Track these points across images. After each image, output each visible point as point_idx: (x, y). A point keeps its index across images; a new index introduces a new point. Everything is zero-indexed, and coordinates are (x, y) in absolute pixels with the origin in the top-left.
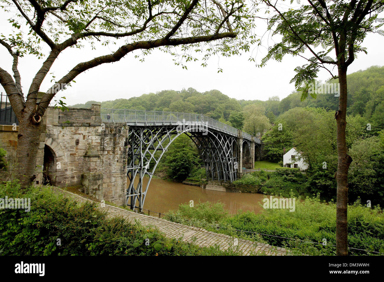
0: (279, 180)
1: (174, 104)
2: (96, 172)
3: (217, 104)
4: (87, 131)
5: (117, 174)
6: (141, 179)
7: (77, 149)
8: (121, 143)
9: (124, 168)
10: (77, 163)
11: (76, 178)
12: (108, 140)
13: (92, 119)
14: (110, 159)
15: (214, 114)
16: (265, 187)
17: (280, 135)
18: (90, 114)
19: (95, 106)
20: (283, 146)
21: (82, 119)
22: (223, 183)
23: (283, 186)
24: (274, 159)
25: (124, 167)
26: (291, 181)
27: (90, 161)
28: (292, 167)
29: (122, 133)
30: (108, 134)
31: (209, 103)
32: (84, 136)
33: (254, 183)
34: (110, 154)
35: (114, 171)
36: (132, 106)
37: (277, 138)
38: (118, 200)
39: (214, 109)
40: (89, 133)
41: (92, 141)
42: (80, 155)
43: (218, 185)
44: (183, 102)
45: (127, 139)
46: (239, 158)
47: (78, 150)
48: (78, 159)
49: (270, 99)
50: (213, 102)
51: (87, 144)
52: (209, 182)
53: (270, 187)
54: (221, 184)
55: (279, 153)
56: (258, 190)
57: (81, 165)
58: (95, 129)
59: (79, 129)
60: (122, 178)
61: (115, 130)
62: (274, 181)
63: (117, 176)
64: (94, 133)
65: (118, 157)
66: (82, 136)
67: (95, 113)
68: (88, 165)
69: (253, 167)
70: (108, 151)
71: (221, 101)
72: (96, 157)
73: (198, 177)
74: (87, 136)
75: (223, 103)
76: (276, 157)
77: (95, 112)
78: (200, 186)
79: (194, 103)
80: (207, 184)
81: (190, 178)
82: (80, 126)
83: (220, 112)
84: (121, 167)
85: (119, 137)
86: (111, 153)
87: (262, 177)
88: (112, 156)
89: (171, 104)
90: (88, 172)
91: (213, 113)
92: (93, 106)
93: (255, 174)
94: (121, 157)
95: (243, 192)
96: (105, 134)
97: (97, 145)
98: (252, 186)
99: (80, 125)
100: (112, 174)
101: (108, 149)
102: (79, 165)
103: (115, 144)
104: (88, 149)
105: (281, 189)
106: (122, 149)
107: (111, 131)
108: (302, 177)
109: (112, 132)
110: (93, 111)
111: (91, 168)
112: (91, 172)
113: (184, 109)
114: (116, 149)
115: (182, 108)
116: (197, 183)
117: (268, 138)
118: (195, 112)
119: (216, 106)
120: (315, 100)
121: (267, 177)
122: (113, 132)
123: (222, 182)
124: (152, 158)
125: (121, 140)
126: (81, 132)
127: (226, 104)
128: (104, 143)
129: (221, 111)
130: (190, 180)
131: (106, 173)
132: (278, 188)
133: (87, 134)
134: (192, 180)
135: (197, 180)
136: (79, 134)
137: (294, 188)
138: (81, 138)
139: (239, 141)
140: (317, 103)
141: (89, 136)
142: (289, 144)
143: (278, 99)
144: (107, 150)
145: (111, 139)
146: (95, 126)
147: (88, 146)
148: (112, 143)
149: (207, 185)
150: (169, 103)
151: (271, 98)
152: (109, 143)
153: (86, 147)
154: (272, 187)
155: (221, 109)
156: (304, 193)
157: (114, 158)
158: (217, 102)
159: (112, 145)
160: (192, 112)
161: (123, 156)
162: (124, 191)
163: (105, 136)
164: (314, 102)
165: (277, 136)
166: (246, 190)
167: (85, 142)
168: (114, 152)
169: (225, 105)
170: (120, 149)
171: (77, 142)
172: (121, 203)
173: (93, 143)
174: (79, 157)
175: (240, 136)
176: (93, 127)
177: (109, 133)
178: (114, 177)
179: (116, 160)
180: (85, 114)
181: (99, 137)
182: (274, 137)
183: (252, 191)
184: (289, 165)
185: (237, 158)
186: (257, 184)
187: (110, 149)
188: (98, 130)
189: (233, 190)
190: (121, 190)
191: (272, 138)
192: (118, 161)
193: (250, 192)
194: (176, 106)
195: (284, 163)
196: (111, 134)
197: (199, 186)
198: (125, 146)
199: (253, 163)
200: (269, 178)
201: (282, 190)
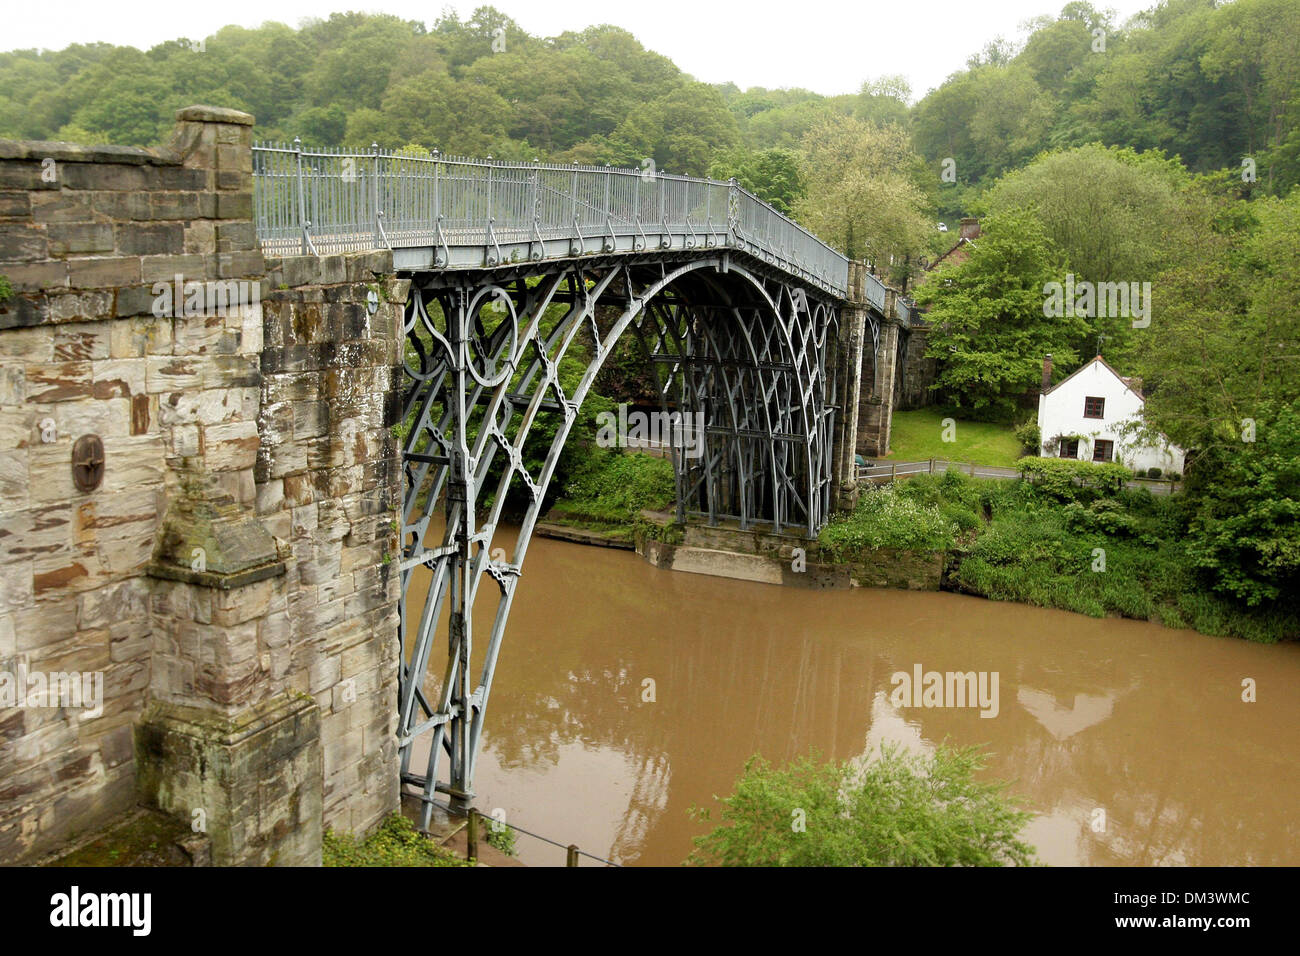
0: (1048, 528)
1: (403, 88)
2: (268, 692)
3: (627, 102)
4: (159, 360)
5: (348, 631)
6: (461, 616)
7: (90, 524)
8: (366, 408)
9: (385, 580)
10: (99, 639)
11: (97, 768)
12: (286, 400)
13: (195, 250)
14: (300, 534)
15: (610, 151)
16: (981, 561)
17: (1011, 285)
18: (174, 205)
19: (209, 134)
20: (1022, 344)
21: (116, 255)
22: (765, 542)
23: (1068, 556)
24: (976, 406)
25: (385, 569)
26: (1108, 534)
27: (215, 620)
28: (1085, 452)
29: (367, 336)
30: (285, 354)
31: (583, 93)
32: (140, 405)
33: (923, 540)
34: (304, 496)
35: (328, 615)
36: (175, 88)
37: (999, 303)
38: (357, 797)
39: (607, 127)
40: (174, 369)
41: (201, 434)
42: (120, 566)
43: (739, 549)
44: (451, 82)
45: (396, 372)
46: (849, 410)
47: (95, 534)
48: (106, 609)
49: (866, 86)
50: (603, 91)
51: (162, 468)
52: (691, 532)
53: (1005, 562)
54: (758, 545)
55: (1003, 378)
56: (946, 574)
57: (132, 645)
58: (217, 332)
59: (99, 350)
60: (372, 644)
61: (332, 318)
62: (1020, 528)
63: (345, 641)
64: (215, 370)
65: (352, 513)
66: (121, 406)
67: (210, 190)
68: (196, 651)
69: (883, 446)
70: (285, 478)
71: (638, 87)
72: (260, 578)
73: (618, 498)
74: (165, 399)
75: (653, 96)
76: (984, 395)
77: (210, 182)
78: (633, 550)
79: (511, 92)
80: (678, 542)
81: (575, 507)
82: (101, 320)
83: (639, 143)
84: (369, 574)
85: (355, 362)
86: (307, 489)
87: (958, 509)
88: (313, 508)
89: (390, 92)
90: (204, 704)
91: (608, 145)
92: (195, 128)
93: (916, 491)
94: (366, 509)
95: (867, 585)
97: (239, 462)
98: (916, 554)
99: (104, 306)
100: (318, 636)
101: (286, 466)
102: (119, 652)
103: (329, 421)
104: (184, 513)
105: (1059, 569)
106: (372, 449)
107: (303, 328)
108: (1154, 513)
109: (307, 336)
110: (194, 181)
111: (232, 674)
112: (232, 711)
113: (461, 119)
114: (338, 458)
115: (451, 116)
116: (617, 533)
117: (948, 300)
118: (514, 135)
119: (617, 110)
120: (1095, 107)
121: (980, 509)
122: (316, 336)
123: (763, 534)
124: (516, 471)
125: (362, 389)
126: (109, 376)
127: (672, 105)
129: (646, 139)
130: (572, 516)
132: (1044, 565)
133: (159, 383)
134: (584, 518)
135: (610, 514)
136: (100, 391)
137: (1126, 568)
138: (111, 419)
139: (849, 324)
140: (1103, 120)
141: (173, 402)
142: (1050, 334)
143: (906, 90)
145: (301, 384)
147: (172, 479)
148: (312, 418)
149: (679, 552)
150: (381, 83)
151: (872, 83)
152: (293, 417)
153: (159, 496)
154: (1011, 561)
155: (644, 127)
156: (1173, 593)
157: (324, 522)
158: (623, 90)
159: (310, 430)
160: (498, 134)
161: (376, 498)
162: (386, 731)
164: (1091, 117)
165: (995, 292)
166: (885, 577)
167: (147, 452)
168: (322, 483)
169: (664, 109)
170: (361, 450)
171: (89, 468)
172: (371, 808)
173: (211, 454)
174: (109, 592)
175: (857, 295)
177: (288, 341)
178: (331, 651)
179: (339, 531)
180: (133, 204)
181: (247, 392)
182: (983, 294)
183: (911, 582)
184: (1070, 446)
185: (838, 412)
186: (939, 545)
187: (301, 464)
188: (239, 337)
189: (822, 578)
190: (374, 726)
191: (976, 300)
192: (347, 538)
193: (903, 585)
194: (419, 101)
195: (1047, 435)
196: (301, 350)
197: (630, 548)
198: (386, 425)
199: (884, 426)
200: (988, 511)
201: (1063, 578)
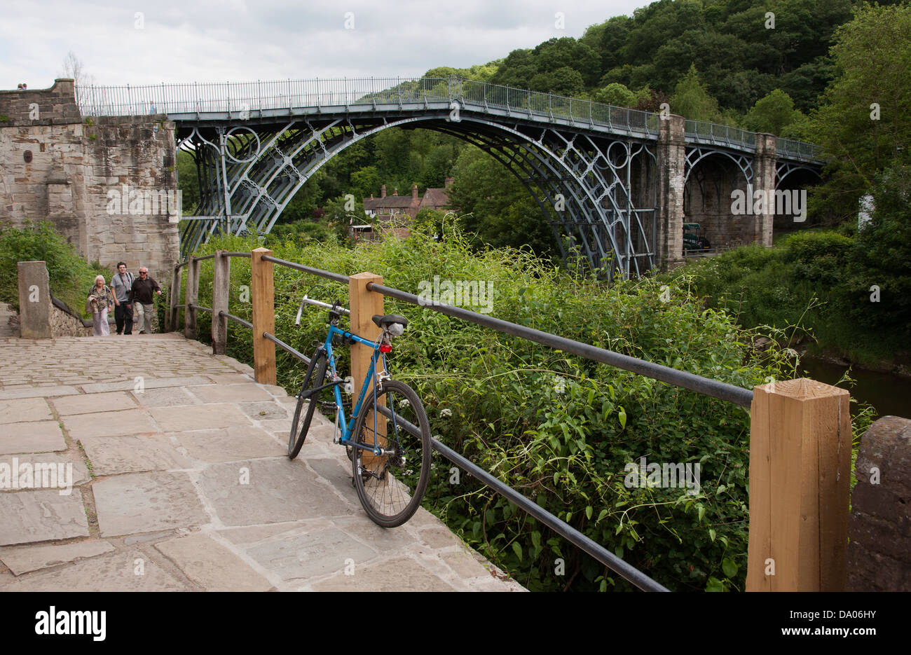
2: (64, 212)
4: (48, 135)
5: (149, 227)
7: (28, 169)
8: (155, 160)
9: (168, 216)
10: (32, 196)
12: (118, 154)
13: (57, 111)
18: (50, 101)
19: (59, 85)
29: (154, 138)
30: (115, 142)
32: (42, 145)
35: (140, 220)
40: (52, 138)
42: (38, 181)
45: (169, 151)
46: (666, 210)
47: (31, 172)
48: (34, 189)
51: (50, 160)
57: (41, 200)
58: (65, 131)
59: (30, 132)
60: (163, 235)
61: (135, 133)
63: (148, 230)
64: (66, 139)
66: (37, 146)
67: (61, 97)
70: (119, 176)
72: (59, 184)
74: (50, 144)
77: (61, 95)
82: (30, 126)
85: (148, 146)
86: (128, 181)
96: (107, 142)
100: (135, 226)
101: (119, 173)
102: (38, 200)
103: (137, 162)
106: (159, 173)
109: (125, 137)
110: (56, 95)
111: (51, 204)
112: (51, 213)
114: (142, 174)
122: (129, 137)
125: (152, 154)
126: (33, 138)
128: (107, 161)
131: (119, 222)
133: (48, 141)
136: (31, 141)
138: (34, 148)
139: (663, 154)
141: (53, 145)
144: (116, 174)
145: (124, 150)
146: (64, 124)
147: (52, 163)
148: (129, 161)
152: (121, 159)
153: (48, 166)
159: (129, 164)
163: (107, 145)
167: (45, 156)
168: (136, 180)
170: (153, 174)
171: (28, 157)
174: (35, 185)
176: (61, 127)
177: (116, 138)
178: (142, 232)
180: (39, 101)
181: (84, 146)
187: (126, 173)
188: (73, 132)
190: (164, 262)
196: (123, 141)
198: (165, 166)
